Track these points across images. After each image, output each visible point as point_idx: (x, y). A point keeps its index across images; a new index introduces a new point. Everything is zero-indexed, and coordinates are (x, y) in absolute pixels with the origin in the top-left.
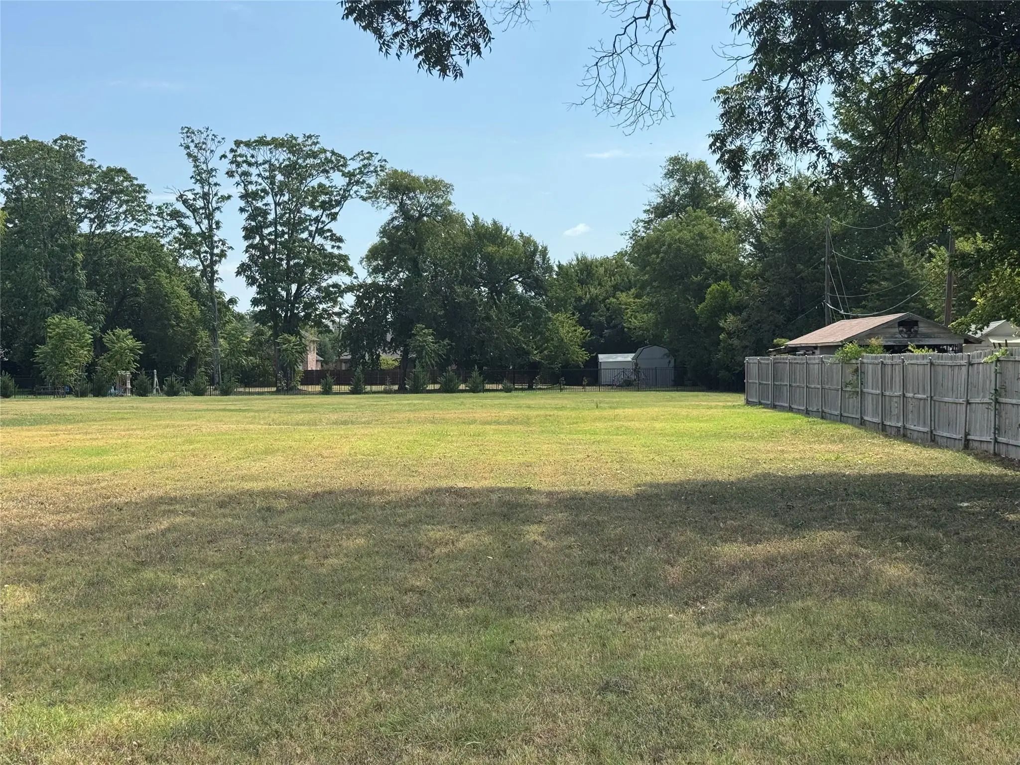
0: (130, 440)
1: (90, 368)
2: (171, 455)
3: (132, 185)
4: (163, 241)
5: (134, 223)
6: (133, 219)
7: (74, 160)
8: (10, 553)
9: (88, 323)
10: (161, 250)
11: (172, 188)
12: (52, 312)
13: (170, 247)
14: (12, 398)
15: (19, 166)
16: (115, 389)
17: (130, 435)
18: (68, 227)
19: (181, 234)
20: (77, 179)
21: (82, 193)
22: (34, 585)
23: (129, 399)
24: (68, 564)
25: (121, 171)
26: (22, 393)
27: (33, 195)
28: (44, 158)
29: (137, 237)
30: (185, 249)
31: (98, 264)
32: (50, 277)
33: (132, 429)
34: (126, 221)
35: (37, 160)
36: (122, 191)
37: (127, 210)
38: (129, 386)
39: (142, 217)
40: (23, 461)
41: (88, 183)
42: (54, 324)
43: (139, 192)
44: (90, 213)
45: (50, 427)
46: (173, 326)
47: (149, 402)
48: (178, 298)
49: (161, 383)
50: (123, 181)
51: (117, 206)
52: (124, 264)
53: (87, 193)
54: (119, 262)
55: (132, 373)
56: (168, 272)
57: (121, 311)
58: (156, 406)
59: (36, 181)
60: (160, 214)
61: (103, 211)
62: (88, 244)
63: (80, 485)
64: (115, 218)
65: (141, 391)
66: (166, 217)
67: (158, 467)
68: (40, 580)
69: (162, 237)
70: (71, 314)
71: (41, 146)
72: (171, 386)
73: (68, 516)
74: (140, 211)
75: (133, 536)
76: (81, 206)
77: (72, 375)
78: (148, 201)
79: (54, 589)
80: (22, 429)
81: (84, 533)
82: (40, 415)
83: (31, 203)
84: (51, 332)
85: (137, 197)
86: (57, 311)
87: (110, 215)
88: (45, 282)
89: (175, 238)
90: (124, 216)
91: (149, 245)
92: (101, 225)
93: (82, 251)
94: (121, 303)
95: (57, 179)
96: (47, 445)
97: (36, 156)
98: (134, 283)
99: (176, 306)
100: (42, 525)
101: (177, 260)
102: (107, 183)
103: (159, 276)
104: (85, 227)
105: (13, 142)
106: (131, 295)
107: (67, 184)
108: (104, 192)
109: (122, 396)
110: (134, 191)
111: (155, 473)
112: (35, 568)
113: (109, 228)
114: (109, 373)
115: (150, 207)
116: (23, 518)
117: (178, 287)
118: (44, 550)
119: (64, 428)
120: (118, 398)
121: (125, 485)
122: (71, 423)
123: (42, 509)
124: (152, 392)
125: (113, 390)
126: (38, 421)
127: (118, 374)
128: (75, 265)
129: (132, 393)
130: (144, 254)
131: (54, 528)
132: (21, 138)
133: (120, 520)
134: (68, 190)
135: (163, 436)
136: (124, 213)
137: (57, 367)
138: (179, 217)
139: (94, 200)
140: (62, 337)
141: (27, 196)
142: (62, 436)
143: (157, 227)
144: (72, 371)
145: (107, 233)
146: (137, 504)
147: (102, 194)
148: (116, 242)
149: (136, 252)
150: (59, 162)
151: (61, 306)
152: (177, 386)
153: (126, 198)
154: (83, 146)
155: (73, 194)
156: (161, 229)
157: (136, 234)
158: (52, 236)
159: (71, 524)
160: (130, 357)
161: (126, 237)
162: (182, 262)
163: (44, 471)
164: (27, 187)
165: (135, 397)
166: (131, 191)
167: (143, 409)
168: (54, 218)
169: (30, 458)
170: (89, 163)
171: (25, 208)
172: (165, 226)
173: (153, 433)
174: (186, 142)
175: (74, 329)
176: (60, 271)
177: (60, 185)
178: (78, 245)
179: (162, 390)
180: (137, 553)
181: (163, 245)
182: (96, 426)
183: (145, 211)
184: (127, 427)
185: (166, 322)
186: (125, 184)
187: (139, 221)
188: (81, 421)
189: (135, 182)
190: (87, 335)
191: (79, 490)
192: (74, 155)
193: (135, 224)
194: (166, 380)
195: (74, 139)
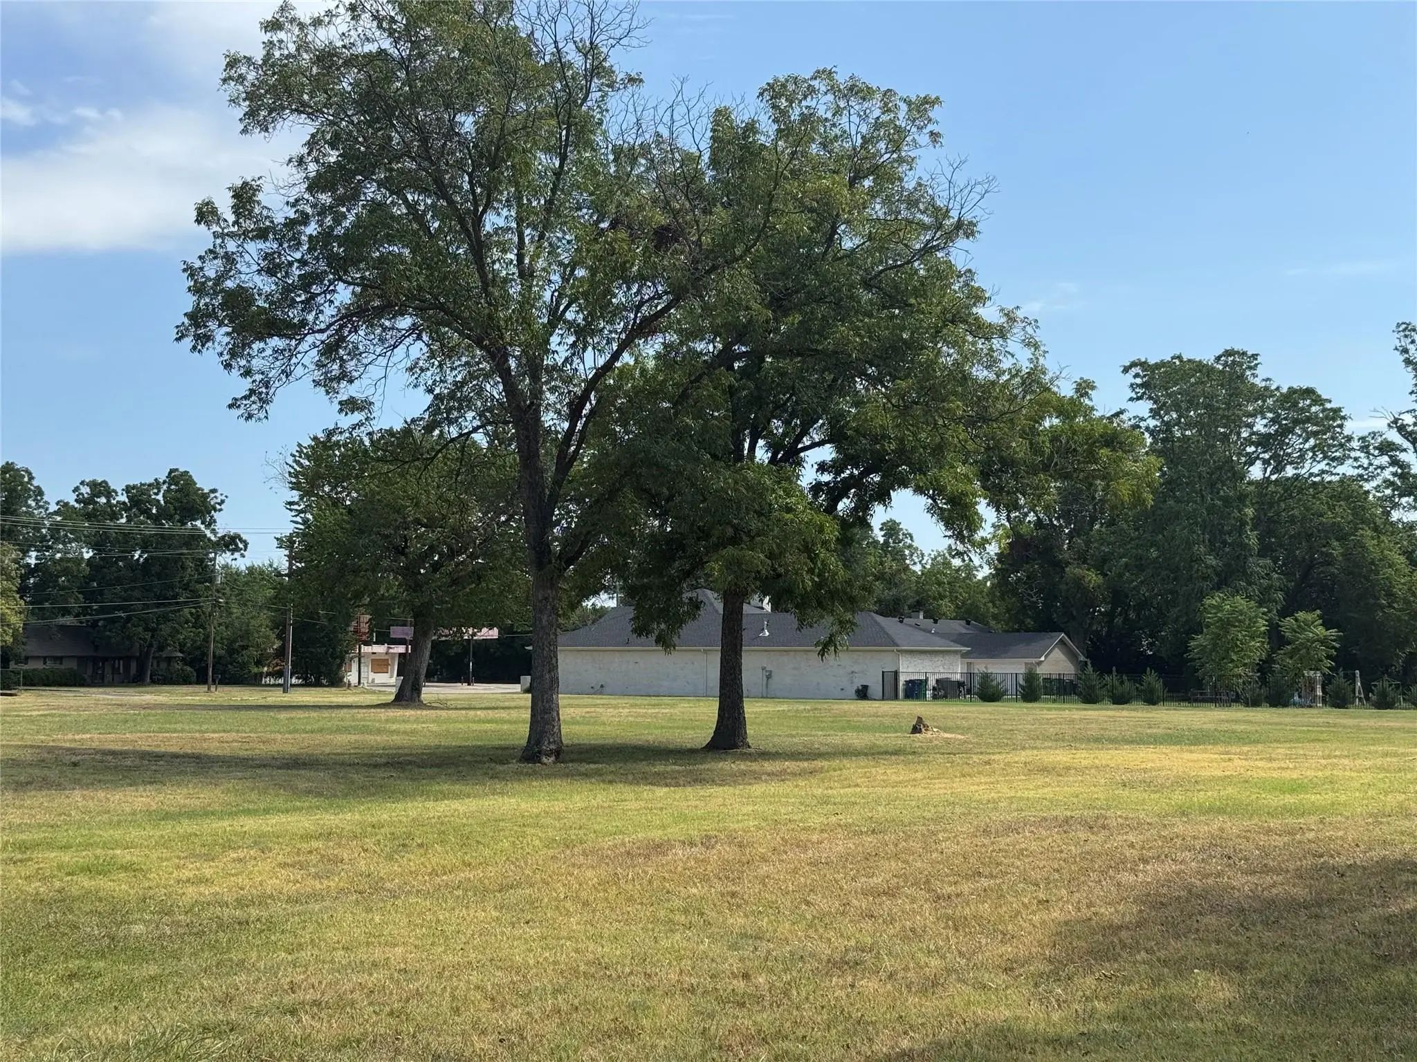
0: (1335, 772)
1: (1264, 668)
2: (1402, 797)
3: (1324, 410)
4: (1367, 486)
5: (1325, 462)
6: (1325, 458)
7: (1243, 382)
8: (1196, 925)
9: (1261, 604)
10: (1365, 499)
11: (1382, 410)
12: (1211, 589)
13: (1379, 494)
14: (1160, 706)
15: (1169, 396)
16: (1300, 697)
17: (1334, 766)
18: (1234, 474)
19: (1395, 474)
20: (1247, 406)
21: (1253, 425)
22: (1234, 974)
23: (1321, 711)
24: (1277, 949)
25: (1309, 392)
26: (1172, 699)
27: (1188, 433)
28: (1202, 382)
29: (1330, 482)
30: (1400, 496)
31: (1275, 522)
32: (1209, 541)
33: (1335, 757)
34: (1315, 460)
35: (1192, 385)
36: (1308, 420)
37: (1315, 446)
38: (1319, 693)
39: (1337, 454)
40: (1189, 794)
41: (1261, 412)
42: (1214, 607)
43: (1334, 419)
44: (1264, 452)
45: (1220, 748)
46: (1382, 607)
47: (1351, 717)
48: (1390, 566)
49: (1367, 689)
50: (1310, 406)
51: (1301, 440)
52: (1311, 520)
53: (1260, 425)
54: (1304, 518)
55: (1324, 674)
56: (1376, 529)
57: (1306, 587)
58: (1365, 723)
59: (1192, 413)
60: (1365, 449)
61: (1282, 449)
62: (1260, 495)
63: (1276, 834)
64: (1298, 457)
65: (1338, 700)
66: (1372, 451)
67: (1384, 815)
68: (1240, 968)
69: (1367, 480)
70: (1238, 592)
71: (1199, 366)
72: (1383, 695)
73: (1268, 878)
74: (1334, 446)
75: (1365, 917)
76: (1252, 443)
77: (1240, 676)
78: (1346, 432)
79: (1262, 983)
80: (1182, 750)
81: (1294, 906)
82: (1202, 730)
83: (1185, 443)
84: (1209, 618)
85: (1330, 426)
86: (1218, 587)
87: (1292, 453)
88: (1202, 549)
89: (1384, 482)
90: (1311, 454)
91: (1347, 492)
92: (1279, 469)
93: (1253, 504)
94: (1305, 576)
95: (1219, 408)
96: (1219, 773)
97: (1193, 380)
98: (1324, 546)
99: (1387, 578)
100: (1233, 888)
101: (1389, 512)
102: (1288, 409)
103: (1362, 535)
104: (1256, 472)
105: (1162, 364)
106: (1322, 564)
107: (1234, 414)
108: (1284, 422)
109: (1311, 707)
110: (1327, 418)
111: (1381, 823)
112: (1232, 950)
113: (1290, 471)
114: (1292, 674)
115: (1349, 439)
116: (1207, 876)
117: (1391, 551)
118: (1242, 925)
119: (1238, 750)
120: (1305, 711)
121: (1342, 838)
122: (1245, 744)
123: (1230, 865)
124: (1353, 703)
125: (1296, 698)
126: (1198, 739)
127: (1303, 675)
128: (1243, 524)
129: (1324, 701)
130: (1340, 506)
131: (1250, 894)
132: (1173, 358)
133: (1342, 891)
134: (1235, 423)
135: (1382, 769)
136: (1312, 449)
137: (1219, 664)
138: (1392, 450)
139: (1270, 433)
140: (1226, 624)
141: (1179, 435)
142: (1237, 762)
143: (1360, 466)
144: (1240, 671)
145: (1287, 479)
146: (1364, 868)
147: (1281, 425)
148: (1301, 490)
149: (1327, 503)
150: (1222, 385)
151: (1223, 580)
152: (1392, 694)
153: (1315, 428)
154: (1255, 362)
155: (1240, 427)
156: (1366, 469)
157: (1328, 478)
158: (1213, 485)
159: (1274, 891)
160: (1322, 652)
161: (1314, 483)
162: (1395, 515)
163: (1221, 811)
164: (1180, 421)
165: (1328, 709)
166: (1322, 419)
167: (1345, 727)
168: (1214, 462)
169: (1199, 791)
170: (1263, 384)
171: (1177, 451)
172: (1371, 464)
173: (1368, 763)
174: (1403, 344)
175: (1241, 612)
176: (1222, 532)
177: (1223, 417)
178: (1247, 496)
179: (1368, 699)
180: (1376, 943)
181: (1368, 492)
182: (1282, 750)
183: (1341, 445)
184: (1327, 752)
185: (1372, 601)
186: (1314, 409)
187: (1334, 459)
188: (1258, 742)
189: (1328, 406)
190: (1260, 620)
191: (1279, 841)
192: (1243, 375)
193: (1328, 464)
194: (1375, 686)
195: (1244, 354)
